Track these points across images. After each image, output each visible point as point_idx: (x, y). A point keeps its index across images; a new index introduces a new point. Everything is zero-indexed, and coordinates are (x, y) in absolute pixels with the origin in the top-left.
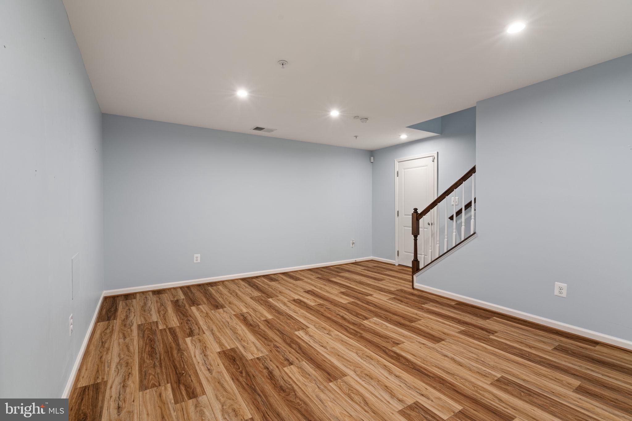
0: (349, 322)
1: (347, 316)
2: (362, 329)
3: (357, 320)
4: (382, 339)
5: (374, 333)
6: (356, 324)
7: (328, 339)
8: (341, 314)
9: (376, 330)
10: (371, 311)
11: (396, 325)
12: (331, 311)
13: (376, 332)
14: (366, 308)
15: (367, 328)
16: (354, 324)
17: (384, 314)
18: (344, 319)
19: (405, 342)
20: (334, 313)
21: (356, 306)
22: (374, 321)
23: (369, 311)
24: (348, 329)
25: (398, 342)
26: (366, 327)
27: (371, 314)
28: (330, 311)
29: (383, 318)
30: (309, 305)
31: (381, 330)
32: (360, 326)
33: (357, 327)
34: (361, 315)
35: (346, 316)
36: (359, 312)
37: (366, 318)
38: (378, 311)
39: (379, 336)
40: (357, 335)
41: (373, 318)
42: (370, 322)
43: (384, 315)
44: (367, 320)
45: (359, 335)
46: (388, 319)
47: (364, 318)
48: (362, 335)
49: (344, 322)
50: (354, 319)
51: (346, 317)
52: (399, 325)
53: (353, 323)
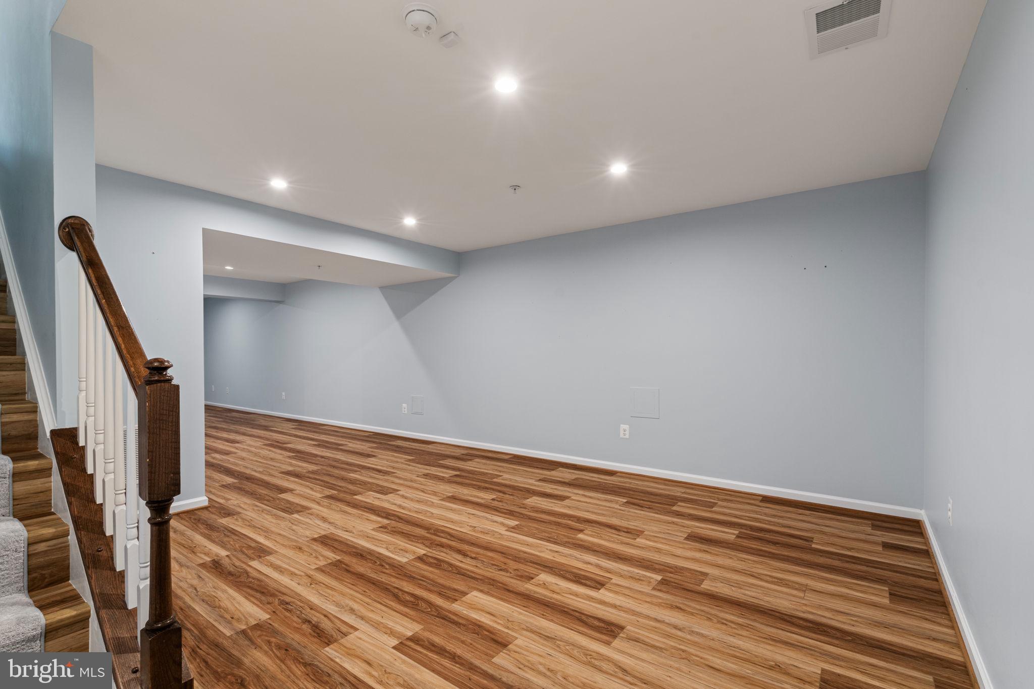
0: (450, 547)
1: (457, 558)
2: (427, 539)
3: (437, 553)
4: (400, 530)
5: (410, 536)
6: (438, 545)
7: (470, 522)
8: (468, 560)
9: (406, 541)
10: (411, 578)
11: (371, 552)
12: (493, 565)
13: (407, 538)
14: (420, 586)
15: (419, 541)
16: (442, 545)
17: (384, 573)
18: (459, 552)
19: (371, 530)
20: (485, 560)
21: (443, 586)
22: (407, 555)
23: (414, 578)
24: (449, 537)
25: (382, 529)
26: (421, 543)
27: (410, 571)
28: (495, 565)
29: (389, 564)
30: (549, 572)
31: (397, 541)
32: (431, 544)
33: (435, 541)
34: (430, 564)
35: (460, 557)
36: (436, 571)
37: (420, 559)
38: (393, 580)
39: (403, 533)
40: (435, 531)
41: (407, 560)
42: (414, 553)
43: (385, 570)
44: (419, 555)
45: (432, 531)
46: (379, 563)
47: (425, 558)
48: (426, 531)
49: (458, 546)
50: (442, 554)
51: (457, 555)
52: (364, 554)
53: (443, 547)
